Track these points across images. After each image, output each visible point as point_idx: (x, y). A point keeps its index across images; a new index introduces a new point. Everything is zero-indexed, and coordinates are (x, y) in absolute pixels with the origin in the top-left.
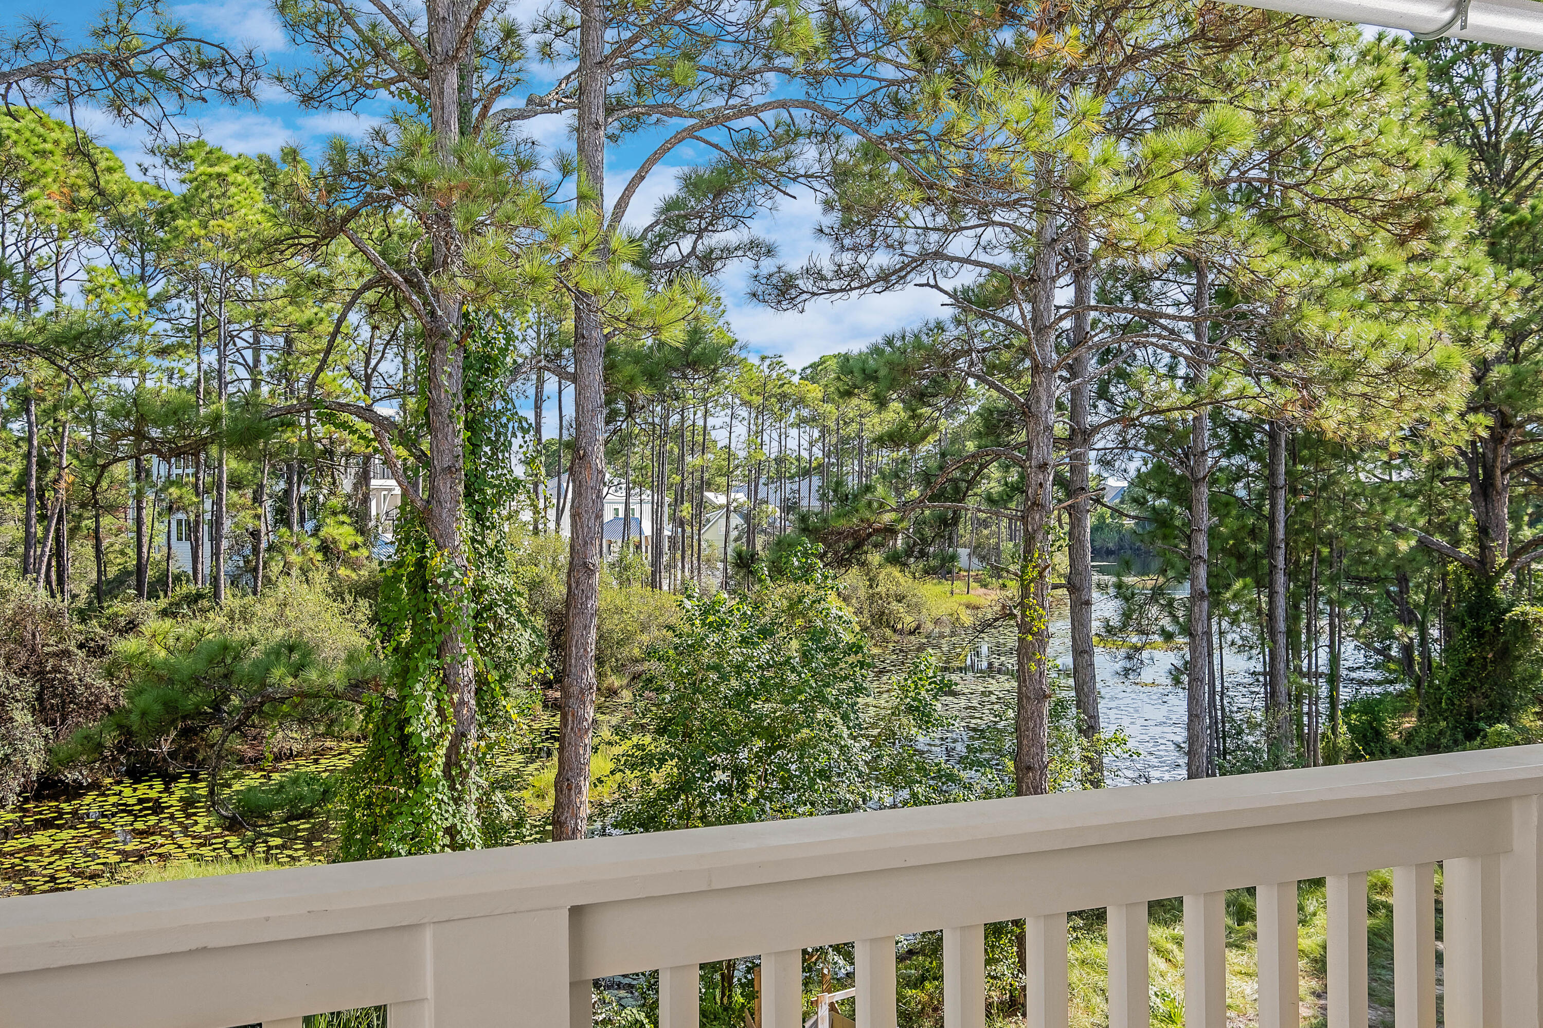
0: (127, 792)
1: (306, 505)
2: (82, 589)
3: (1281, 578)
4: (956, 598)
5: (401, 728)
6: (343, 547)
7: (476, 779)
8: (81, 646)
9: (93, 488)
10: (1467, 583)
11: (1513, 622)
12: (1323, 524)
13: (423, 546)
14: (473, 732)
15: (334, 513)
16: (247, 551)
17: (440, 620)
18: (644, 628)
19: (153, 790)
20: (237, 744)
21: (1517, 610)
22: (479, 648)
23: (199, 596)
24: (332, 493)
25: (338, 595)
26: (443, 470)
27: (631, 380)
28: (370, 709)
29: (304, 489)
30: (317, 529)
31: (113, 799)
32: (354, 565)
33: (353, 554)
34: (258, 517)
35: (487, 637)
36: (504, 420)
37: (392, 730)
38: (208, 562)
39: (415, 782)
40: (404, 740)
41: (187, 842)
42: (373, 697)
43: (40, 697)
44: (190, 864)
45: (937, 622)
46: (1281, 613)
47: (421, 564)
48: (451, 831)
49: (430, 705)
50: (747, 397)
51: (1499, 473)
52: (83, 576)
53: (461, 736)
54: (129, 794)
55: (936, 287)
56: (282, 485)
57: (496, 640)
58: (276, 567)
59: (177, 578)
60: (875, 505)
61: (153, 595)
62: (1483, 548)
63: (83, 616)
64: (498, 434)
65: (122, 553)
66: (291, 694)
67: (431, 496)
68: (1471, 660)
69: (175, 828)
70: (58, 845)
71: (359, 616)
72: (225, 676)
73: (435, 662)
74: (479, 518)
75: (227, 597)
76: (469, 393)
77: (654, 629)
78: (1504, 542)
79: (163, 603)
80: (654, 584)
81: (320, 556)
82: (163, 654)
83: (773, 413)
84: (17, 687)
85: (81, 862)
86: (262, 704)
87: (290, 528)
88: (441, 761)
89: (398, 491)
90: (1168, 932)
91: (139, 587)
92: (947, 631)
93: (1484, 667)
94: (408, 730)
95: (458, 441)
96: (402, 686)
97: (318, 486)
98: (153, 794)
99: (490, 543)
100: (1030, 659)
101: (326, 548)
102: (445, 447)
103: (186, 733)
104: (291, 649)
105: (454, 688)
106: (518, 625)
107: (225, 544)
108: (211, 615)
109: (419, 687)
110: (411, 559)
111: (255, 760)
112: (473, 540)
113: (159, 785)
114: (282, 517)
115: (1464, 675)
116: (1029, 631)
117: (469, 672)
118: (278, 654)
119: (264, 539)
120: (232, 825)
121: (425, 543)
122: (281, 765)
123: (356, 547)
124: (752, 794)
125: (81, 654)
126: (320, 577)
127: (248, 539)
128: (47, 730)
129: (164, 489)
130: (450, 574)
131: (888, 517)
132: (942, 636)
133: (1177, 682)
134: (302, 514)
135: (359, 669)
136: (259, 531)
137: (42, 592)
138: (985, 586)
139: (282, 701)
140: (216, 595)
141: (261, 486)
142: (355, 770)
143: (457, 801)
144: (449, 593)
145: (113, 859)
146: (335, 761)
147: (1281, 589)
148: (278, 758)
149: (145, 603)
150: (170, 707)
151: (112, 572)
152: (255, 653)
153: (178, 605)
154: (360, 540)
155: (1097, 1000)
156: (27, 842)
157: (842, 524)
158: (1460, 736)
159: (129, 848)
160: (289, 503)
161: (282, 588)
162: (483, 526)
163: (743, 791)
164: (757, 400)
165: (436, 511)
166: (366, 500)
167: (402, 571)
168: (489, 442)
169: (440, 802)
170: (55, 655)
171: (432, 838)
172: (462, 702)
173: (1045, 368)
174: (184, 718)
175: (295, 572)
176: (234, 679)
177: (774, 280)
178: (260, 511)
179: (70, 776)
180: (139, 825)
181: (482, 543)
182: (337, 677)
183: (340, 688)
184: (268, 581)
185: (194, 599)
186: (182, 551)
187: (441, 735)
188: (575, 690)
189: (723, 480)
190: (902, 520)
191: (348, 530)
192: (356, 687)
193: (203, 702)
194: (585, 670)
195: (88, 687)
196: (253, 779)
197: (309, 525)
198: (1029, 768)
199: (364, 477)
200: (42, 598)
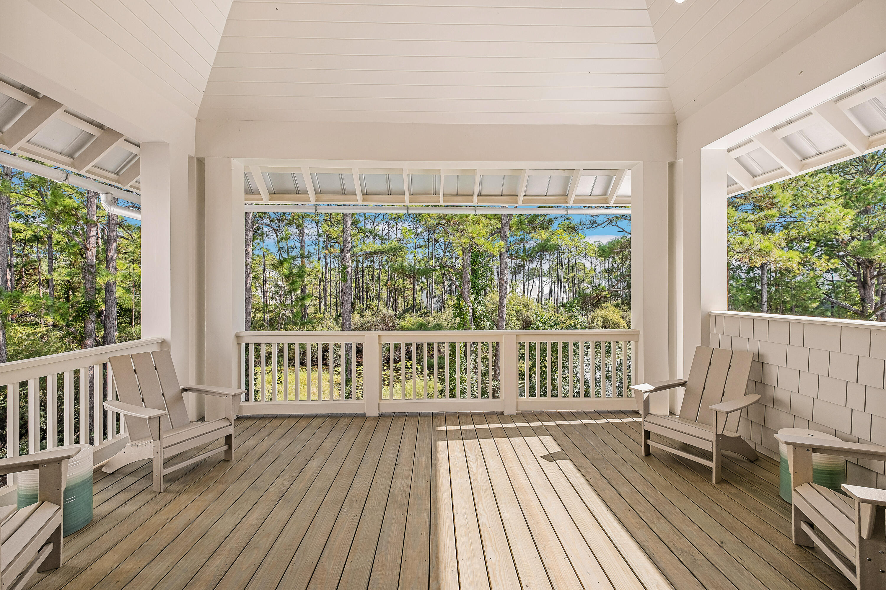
9: (394, 285)
23: (427, 312)
26: (465, 282)
35: (478, 323)
51: (869, 279)
52: (401, 307)
55: (617, 226)
59: (423, 308)
60: (601, 290)
61: (416, 312)
62: (863, 306)
63: (399, 317)
65: (410, 301)
67: (463, 288)
74: (476, 294)
78: (872, 305)
79: (418, 314)
82: (410, 325)
91: (413, 310)
95: (469, 275)
99: (480, 299)
102: (466, 276)
106: (486, 320)
108: (430, 318)
130: (466, 307)
131: (604, 293)
137: (390, 310)
140: (431, 312)
151: (408, 306)
153: (422, 315)
159: (407, 376)
162: (478, 295)
165: (464, 291)
177: (570, 226)
185: (426, 313)
186: (426, 300)
200: (390, 312)
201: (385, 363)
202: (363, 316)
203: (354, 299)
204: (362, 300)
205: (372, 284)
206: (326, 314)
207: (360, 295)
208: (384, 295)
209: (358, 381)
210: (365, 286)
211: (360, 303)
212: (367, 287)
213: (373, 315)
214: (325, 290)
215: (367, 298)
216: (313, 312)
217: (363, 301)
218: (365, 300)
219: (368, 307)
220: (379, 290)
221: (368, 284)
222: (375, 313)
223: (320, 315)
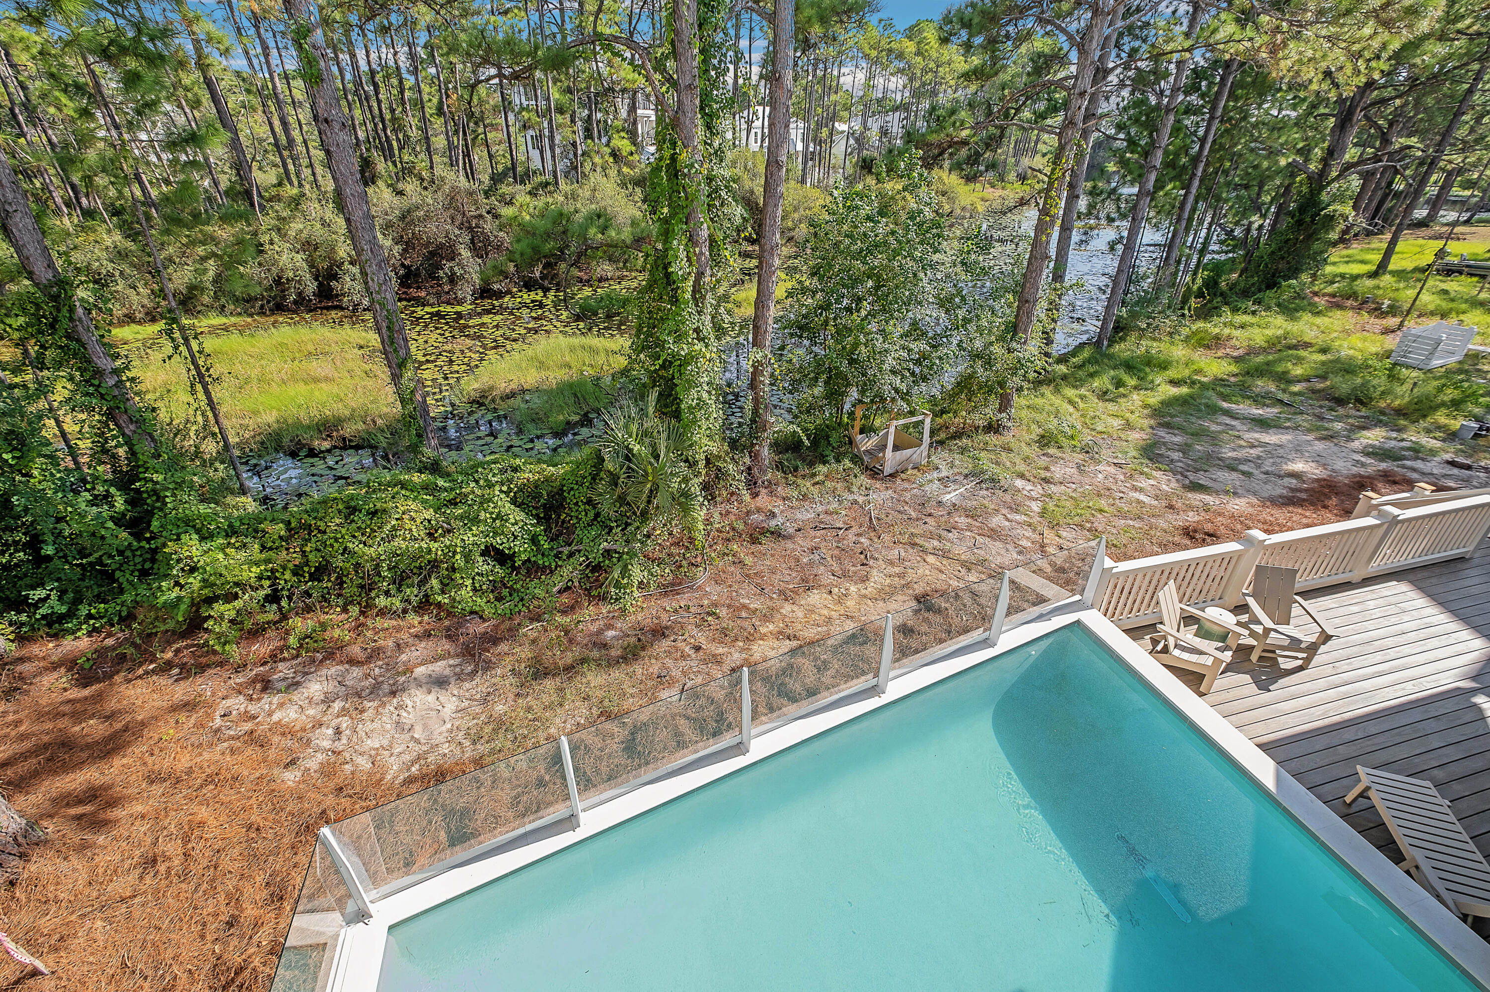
0: (525, 296)
1: (601, 126)
2: (486, 179)
3: (1196, 183)
4: (976, 194)
5: (666, 268)
6: (625, 154)
7: (710, 299)
8: (488, 213)
10: (1305, 189)
11: (1326, 215)
12: (1236, 145)
13: (674, 144)
14: (708, 272)
15: (618, 132)
16: (571, 156)
17: (687, 199)
18: (796, 209)
19: (538, 295)
20: (575, 272)
21: (1331, 208)
22: (711, 219)
23: (548, 184)
24: (615, 118)
25: (623, 185)
26: (686, 87)
27: (809, 20)
28: (647, 255)
29: (599, 115)
30: (609, 141)
31: (519, 300)
32: (632, 166)
33: (631, 158)
34: (574, 132)
36: (724, 50)
37: (660, 269)
38: (550, 162)
39: (675, 300)
40: (668, 275)
41: (558, 324)
42: (647, 248)
43: (472, 241)
44: (561, 336)
45: (963, 209)
46: (1188, 207)
47: (673, 158)
48: (697, 330)
49: (682, 255)
50: (868, 51)
52: (485, 170)
53: (700, 275)
54: (527, 297)
56: (586, 112)
57: (720, 213)
58: (588, 166)
59: (535, 172)
60: (958, 124)
61: (522, 182)
62: (1325, 165)
63: (487, 194)
64: (720, 62)
65: (504, 156)
66: (602, 245)
67: (679, 108)
68: (1289, 239)
69: (551, 316)
70: (495, 323)
71: (636, 198)
72: (564, 232)
73: (685, 227)
74: (709, 127)
75: (563, 185)
76: (700, 26)
77: (801, 210)
79: (529, 187)
80: (803, 181)
81: (611, 160)
82: (528, 217)
83: (882, 64)
84: (459, 235)
85: (508, 333)
86: (586, 250)
87: (593, 140)
88: (690, 289)
89: (653, 118)
90: (1078, 392)
91: (515, 178)
92: (968, 215)
93: (1295, 244)
94: (671, 270)
95: (695, 64)
96: (666, 242)
97: (607, 113)
98: (538, 298)
99: (716, 144)
100: (1042, 233)
101: (614, 154)
102: (687, 68)
103: (547, 265)
104: (599, 216)
105: (696, 244)
107: (558, 151)
108: (555, 195)
109: (675, 242)
110: (667, 154)
111: (588, 281)
112: (706, 143)
113: (541, 294)
114: (588, 134)
115: (1280, 249)
116: (1047, 215)
117: (704, 233)
118: (591, 219)
119: (579, 147)
120: (578, 318)
121: (676, 143)
122: (601, 285)
123: (632, 154)
124: (863, 313)
125: (489, 217)
126: (613, 173)
127: (570, 147)
128: (480, 261)
129: (520, 113)
130: (692, 166)
131: (965, 133)
132: (964, 218)
133: (1112, 249)
134: (599, 132)
135: (638, 230)
136: (575, 142)
137: (462, 178)
138: (993, 187)
139: (597, 248)
140: (557, 183)
141: (574, 112)
142: (642, 291)
143: (699, 313)
144: (691, 179)
145: (523, 332)
146: (629, 283)
147: (1194, 191)
148: (600, 280)
149: (518, 187)
150: (536, 250)
151: (500, 168)
152: (578, 218)
153: (537, 188)
154: (633, 149)
155: (1033, 427)
156: (480, 321)
157: (933, 138)
158: (1263, 287)
159: (530, 326)
160: (591, 124)
161: (593, 179)
162: (711, 132)
163: (858, 311)
164: (874, 53)
165: (682, 119)
166: (635, 123)
167: (662, 163)
168: (715, 68)
169: (690, 314)
170: (475, 217)
171: (686, 334)
172: (701, 253)
173: (1103, 11)
174: (545, 257)
175: (599, 169)
176: (569, 235)
178: (575, 128)
179: (496, 287)
180: (533, 314)
181: (710, 145)
182: (626, 235)
183: (628, 242)
184: (584, 175)
185: (545, 185)
186: (535, 154)
187: (689, 273)
188: (768, 247)
189: (845, 114)
190: (974, 136)
191: (626, 142)
192: (638, 241)
193: (553, 248)
194: (774, 234)
195: (496, 237)
196: (587, 292)
197: (604, 140)
198: (1027, 301)
199: (633, 108)
200: (463, 182)
201: (476, 299)
202: (400, 193)
203: (368, 150)
204: (388, 153)
205: (404, 111)
206: (307, 186)
207: (380, 141)
208: (439, 142)
209: (426, 342)
210: (388, 116)
211: (386, 160)
212: (394, 119)
213: (426, 188)
214: (284, 123)
215: (401, 149)
216: (275, 181)
217: (392, 155)
218: (396, 152)
219: (407, 171)
220: (424, 129)
221: (393, 111)
222: (430, 184)
223: (291, 191)
